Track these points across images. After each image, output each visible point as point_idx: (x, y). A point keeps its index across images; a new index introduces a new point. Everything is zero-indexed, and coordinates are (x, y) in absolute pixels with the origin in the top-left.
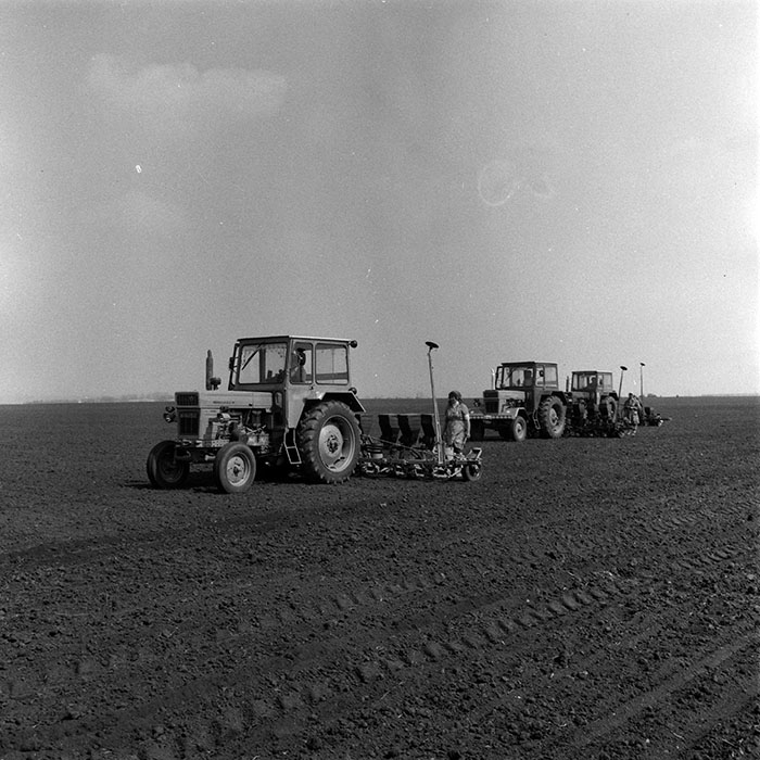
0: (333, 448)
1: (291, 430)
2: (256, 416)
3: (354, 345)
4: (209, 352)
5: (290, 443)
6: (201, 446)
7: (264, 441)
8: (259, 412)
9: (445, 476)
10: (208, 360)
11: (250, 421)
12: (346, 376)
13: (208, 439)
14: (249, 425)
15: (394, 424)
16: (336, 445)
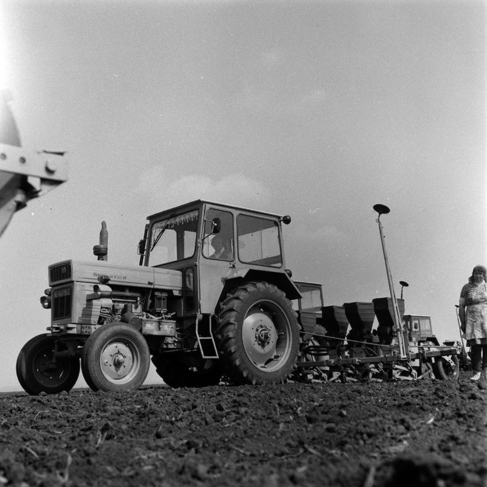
0: (263, 341)
1: (206, 316)
2: (160, 299)
3: (287, 220)
4: (103, 224)
5: (204, 332)
6: (74, 331)
7: (168, 328)
8: (165, 295)
9: (410, 378)
10: (101, 234)
11: (152, 306)
12: (280, 259)
13: (85, 323)
14: (150, 310)
15: (342, 317)
16: (267, 337)
